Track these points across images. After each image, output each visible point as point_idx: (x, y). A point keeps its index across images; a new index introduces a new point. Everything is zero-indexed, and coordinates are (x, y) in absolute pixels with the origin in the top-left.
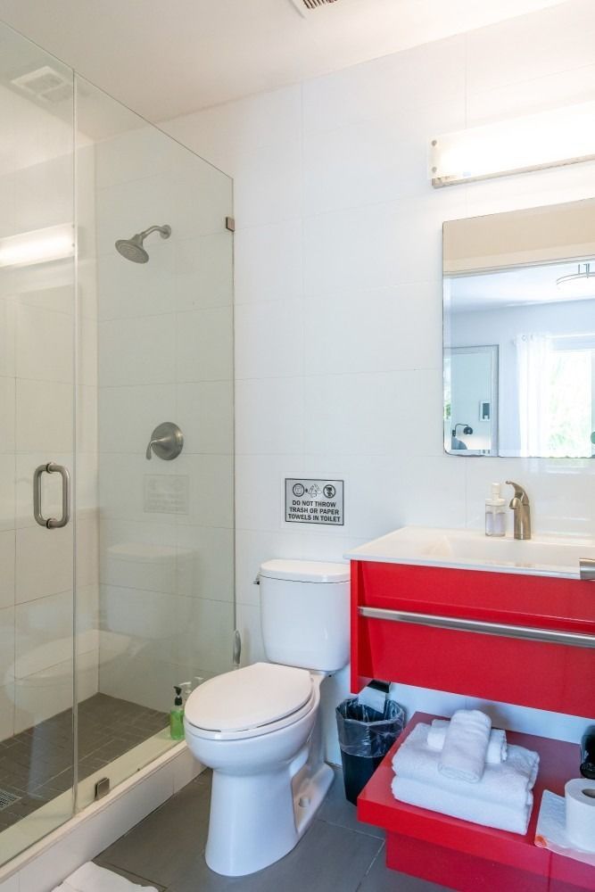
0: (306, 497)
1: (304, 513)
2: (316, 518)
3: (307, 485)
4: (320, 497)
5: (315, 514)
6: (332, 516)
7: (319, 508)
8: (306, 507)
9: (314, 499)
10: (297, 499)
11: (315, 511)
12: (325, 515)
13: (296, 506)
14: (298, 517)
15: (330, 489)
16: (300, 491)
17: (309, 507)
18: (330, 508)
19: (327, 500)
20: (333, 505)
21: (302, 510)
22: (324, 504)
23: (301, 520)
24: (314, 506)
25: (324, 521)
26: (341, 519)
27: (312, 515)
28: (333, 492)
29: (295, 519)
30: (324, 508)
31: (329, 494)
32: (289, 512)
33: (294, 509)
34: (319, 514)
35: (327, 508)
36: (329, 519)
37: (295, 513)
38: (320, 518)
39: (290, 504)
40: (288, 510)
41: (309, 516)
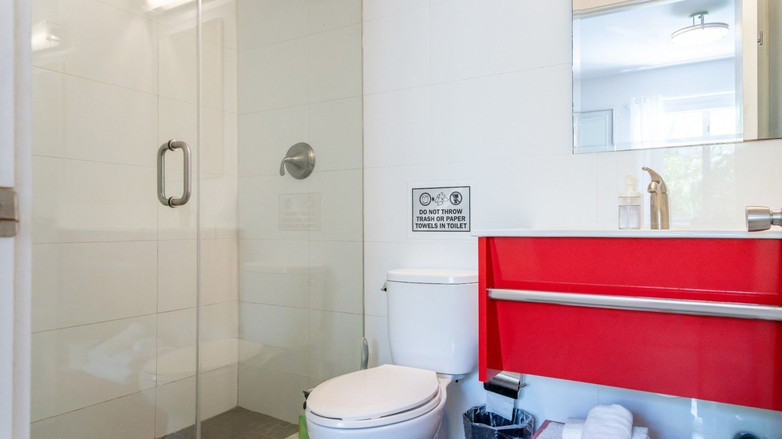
0: (433, 206)
1: (430, 222)
2: (443, 226)
3: (434, 194)
4: (447, 205)
5: (442, 222)
6: (459, 223)
7: (445, 216)
8: (433, 215)
9: (440, 208)
10: (423, 208)
11: (442, 219)
12: (451, 222)
13: (423, 216)
14: (424, 226)
15: (457, 196)
16: (426, 200)
17: (436, 216)
18: (457, 215)
19: (453, 207)
20: (460, 211)
21: (429, 219)
22: (450, 211)
23: (427, 229)
24: (440, 214)
25: (450, 229)
26: (467, 226)
27: (439, 223)
28: (459, 199)
29: (422, 229)
30: (450, 215)
31: (456, 201)
32: (416, 221)
33: (421, 219)
34: (445, 222)
35: (453, 215)
36: (455, 226)
37: (421, 222)
38: (446, 226)
39: (417, 214)
40: (415, 219)
41: (436, 225)
